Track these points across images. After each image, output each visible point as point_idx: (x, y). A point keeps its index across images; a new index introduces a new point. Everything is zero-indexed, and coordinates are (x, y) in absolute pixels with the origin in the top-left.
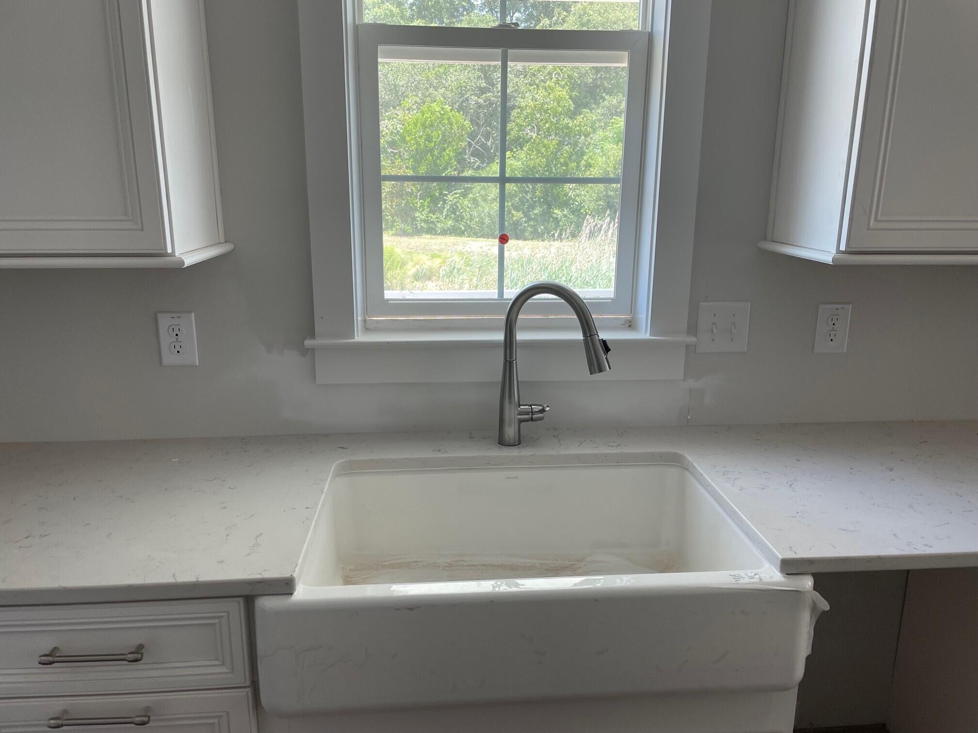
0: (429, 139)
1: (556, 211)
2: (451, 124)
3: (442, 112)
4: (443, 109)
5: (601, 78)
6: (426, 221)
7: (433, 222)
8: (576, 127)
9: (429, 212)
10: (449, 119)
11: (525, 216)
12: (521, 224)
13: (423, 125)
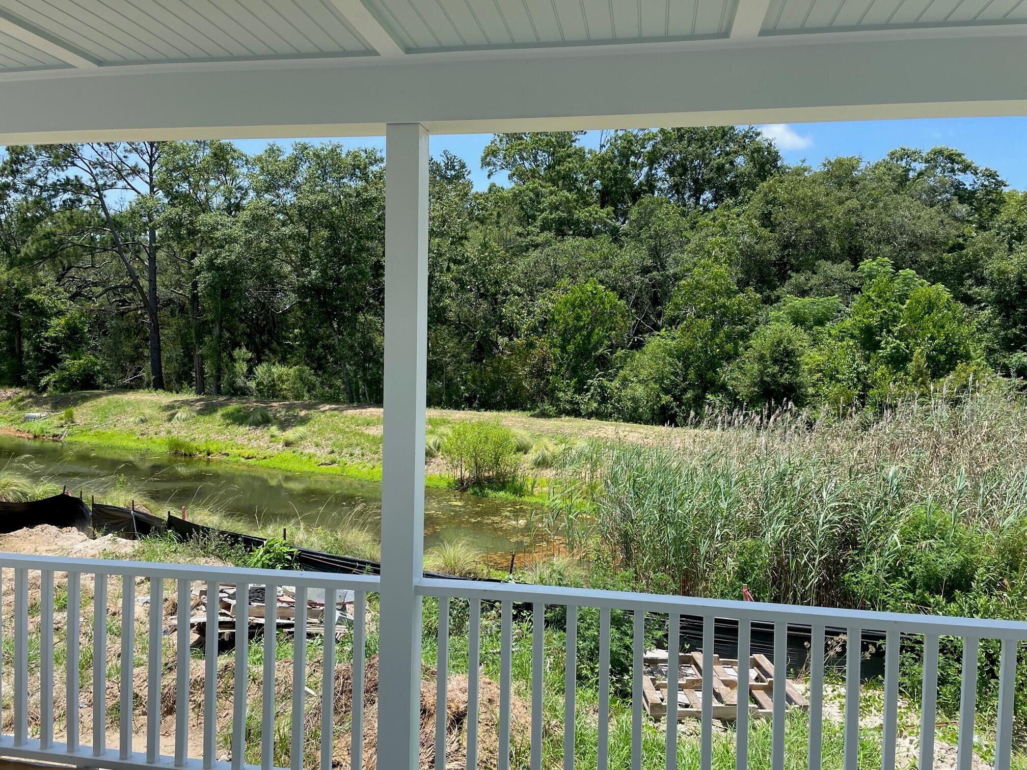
0: (578, 318)
1: (709, 396)
2: (603, 303)
3: (594, 292)
4: (596, 289)
5: (788, 255)
6: (571, 402)
7: (577, 403)
8: (734, 306)
9: (574, 393)
10: (601, 298)
11: (676, 399)
12: (672, 408)
13: (573, 305)
